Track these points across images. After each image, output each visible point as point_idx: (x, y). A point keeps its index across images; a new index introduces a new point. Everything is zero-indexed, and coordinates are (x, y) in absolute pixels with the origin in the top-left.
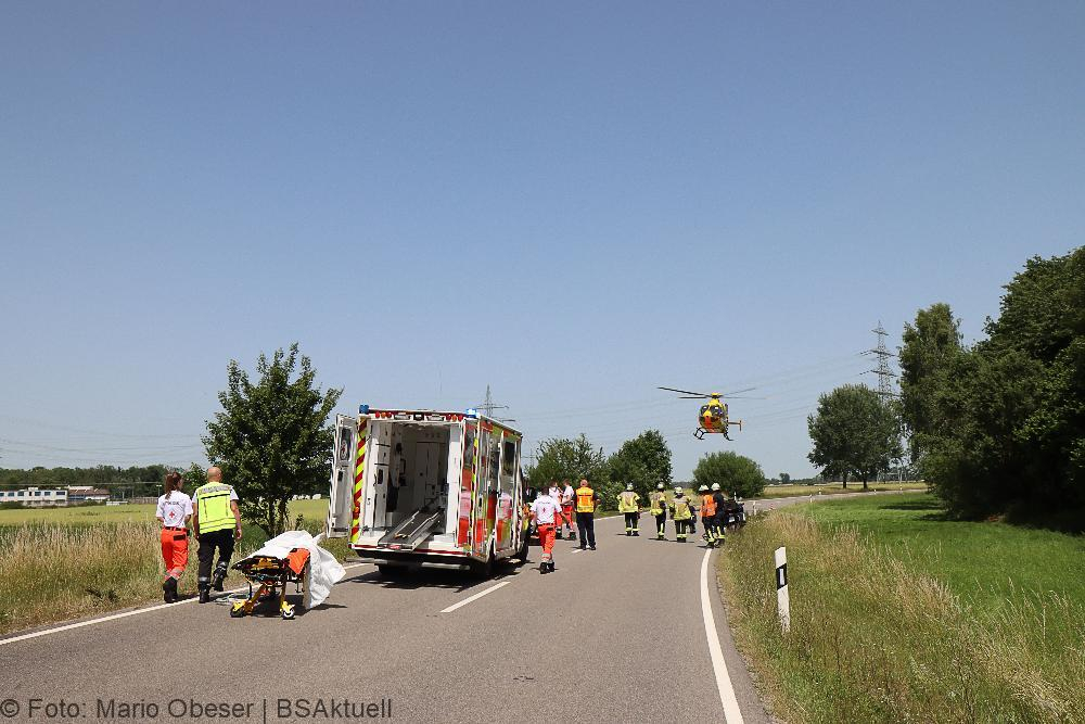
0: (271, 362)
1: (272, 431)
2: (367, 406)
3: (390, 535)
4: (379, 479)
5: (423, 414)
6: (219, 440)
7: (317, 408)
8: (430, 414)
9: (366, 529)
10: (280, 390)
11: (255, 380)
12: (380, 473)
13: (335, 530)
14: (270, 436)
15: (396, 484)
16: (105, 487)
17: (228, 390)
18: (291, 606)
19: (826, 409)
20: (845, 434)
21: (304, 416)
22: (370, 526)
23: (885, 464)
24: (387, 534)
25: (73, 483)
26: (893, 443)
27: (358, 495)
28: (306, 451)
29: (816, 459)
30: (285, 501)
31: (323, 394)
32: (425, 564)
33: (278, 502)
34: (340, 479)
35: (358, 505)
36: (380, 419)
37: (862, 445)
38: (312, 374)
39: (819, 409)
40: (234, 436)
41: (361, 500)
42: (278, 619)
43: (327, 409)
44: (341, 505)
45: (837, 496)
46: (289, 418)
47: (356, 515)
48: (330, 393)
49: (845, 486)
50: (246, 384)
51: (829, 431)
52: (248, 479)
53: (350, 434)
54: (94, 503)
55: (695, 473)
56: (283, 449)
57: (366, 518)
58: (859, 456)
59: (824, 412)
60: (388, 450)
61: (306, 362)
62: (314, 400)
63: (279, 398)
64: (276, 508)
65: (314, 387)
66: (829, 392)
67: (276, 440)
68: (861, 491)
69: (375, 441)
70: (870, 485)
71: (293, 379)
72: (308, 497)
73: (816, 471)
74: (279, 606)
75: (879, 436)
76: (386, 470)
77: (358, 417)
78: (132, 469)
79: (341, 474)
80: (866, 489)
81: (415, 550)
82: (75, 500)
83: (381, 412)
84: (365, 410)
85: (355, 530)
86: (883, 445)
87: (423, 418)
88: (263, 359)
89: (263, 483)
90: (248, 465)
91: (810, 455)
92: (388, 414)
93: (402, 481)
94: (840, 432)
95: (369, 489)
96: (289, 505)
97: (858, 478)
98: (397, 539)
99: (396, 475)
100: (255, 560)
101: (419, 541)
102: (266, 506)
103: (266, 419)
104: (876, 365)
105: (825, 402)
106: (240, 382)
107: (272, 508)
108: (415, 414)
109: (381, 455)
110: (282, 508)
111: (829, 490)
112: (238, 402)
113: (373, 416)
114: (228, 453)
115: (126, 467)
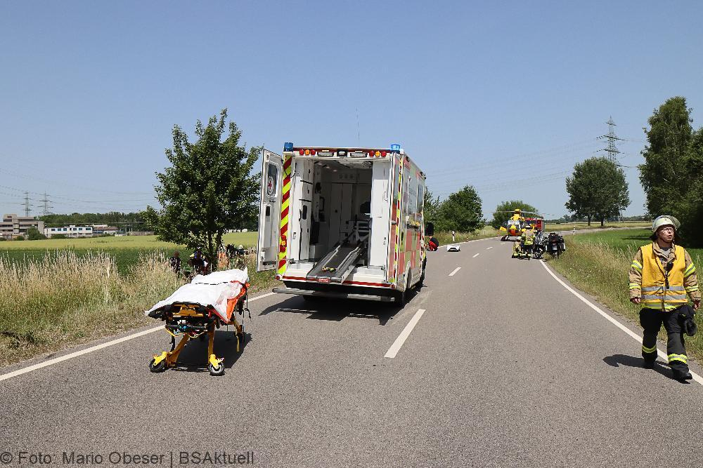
0: (205, 126)
1: (208, 179)
2: (291, 144)
3: (318, 269)
4: (303, 215)
5: (346, 151)
6: (168, 187)
7: (244, 161)
8: (353, 150)
9: (292, 262)
10: (214, 147)
11: (194, 139)
12: (305, 208)
13: (265, 264)
14: (207, 183)
15: (317, 219)
16: (114, 225)
17: (172, 147)
18: (220, 361)
19: (579, 174)
20: (592, 190)
21: (233, 166)
22: (296, 259)
23: (616, 210)
24: (314, 267)
25: (96, 222)
26: (623, 196)
27: (284, 229)
28: (235, 195)
29: (570, 206)
30: (220, 234)
31: (248, 151)
32: (350, 296)
33: (215, 235)
34: (268, 213)
35: (284, 239)
36: (304, 156)
37: (603, 197)
38: (238, 135)
39: (574, 174)
40: (179, 183)
41: (287, 234)
42: (205, 375)
43: (251, 162)
44: (269, 239)
45: (586, 231)
46: (221, 170)
47: (283, 249)
48: (253, 150)
49: (589, 225)
50: (186, 144)
51: (581, 188)
52: (190, 218)
53: (276, 170)
54: (109, 235)
55: (494, 215)
56: (217, 193)
57: (293, 251)
58: (599, 205)
59: (577, 175)
60: (310, 187)
61: (233, 126)
62: (241, 155)
63: (212, 153)
64: (214, 240)
65: (240, 144)
66: (581, 162)
67: (211, 186)
68: (600, 228)
69: (299, 179)
70: (606, 223)
71: (224, 138)
72: (239, 231)
73: (571, 214)
74: (207, 358)
75: (614, 192)
76: (309, 205)
77: (283, 155)
78: (131, 214)
79: (268, 208)
80: (602, 226)
81: (344, 282)
82: (98, 233)
83: (305, 150)
84: (289, 147)
85: (282, 263)
86: (616, 197)
87: (346, 155)
88: (199, 126)
89: (202, 220)
90: (190, 206)
91: (567, 204)
92: (312, 151)
93: (322, 217)
94: (588, 188)
95: (295, 223)
96: (223, 237)
97: (597, 219)
98: (324, 273)
99: (317, 211)
100: (176, 307)
101: (346, 275)
102: (205, 238)
103: (203, 169)
104: (607, 146)
105: (578, 169)
106: (182, 143)
107: (210, 239)
108: (338, 151)
109: (305, 190)
110: (219, 240)
111: (580, 227)
112: (182, 158)
113: (297, 153)
114: (175, 196)
115: (127, 213)
